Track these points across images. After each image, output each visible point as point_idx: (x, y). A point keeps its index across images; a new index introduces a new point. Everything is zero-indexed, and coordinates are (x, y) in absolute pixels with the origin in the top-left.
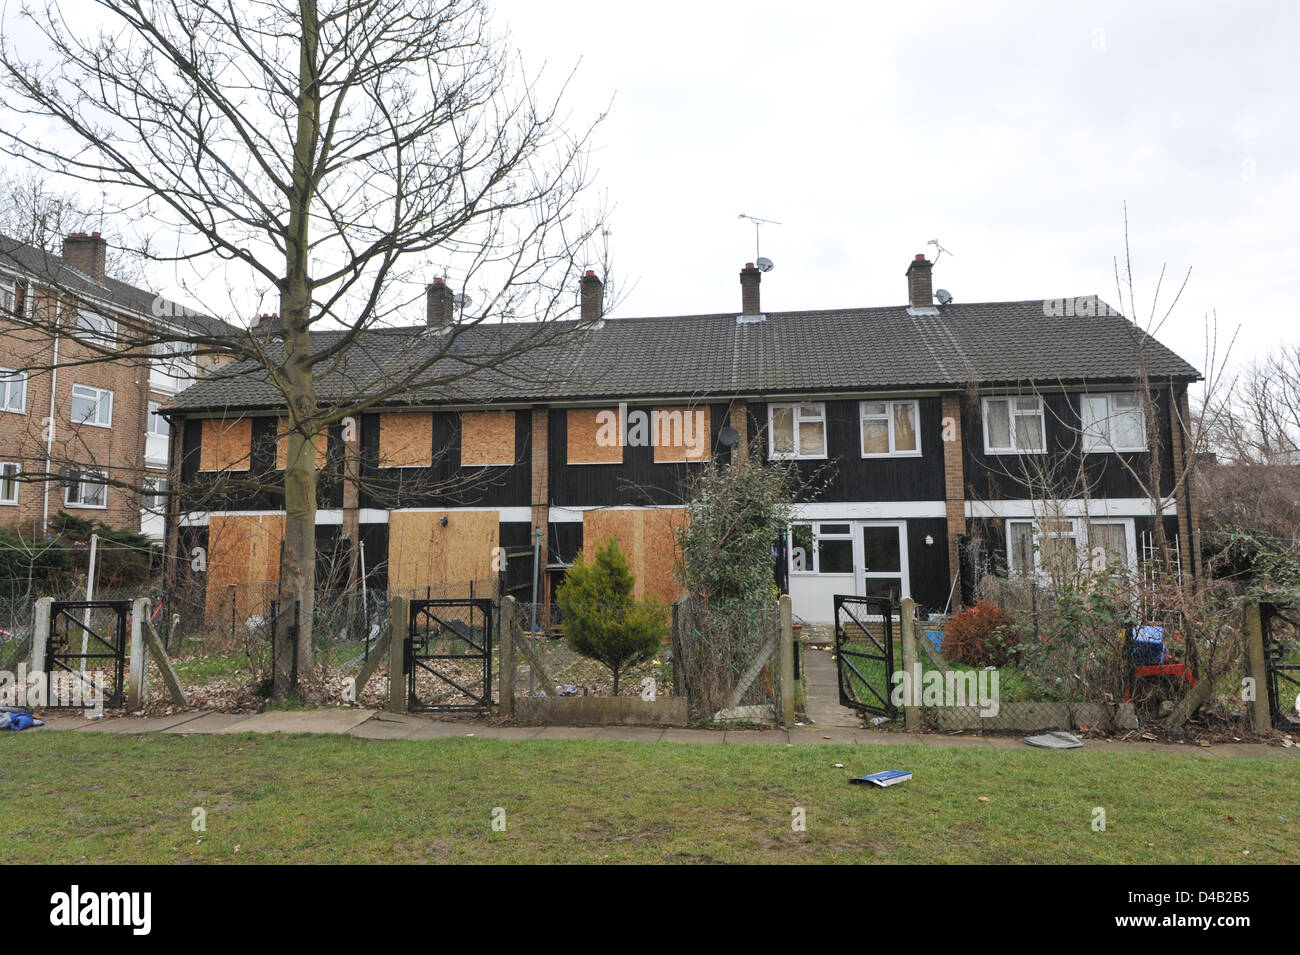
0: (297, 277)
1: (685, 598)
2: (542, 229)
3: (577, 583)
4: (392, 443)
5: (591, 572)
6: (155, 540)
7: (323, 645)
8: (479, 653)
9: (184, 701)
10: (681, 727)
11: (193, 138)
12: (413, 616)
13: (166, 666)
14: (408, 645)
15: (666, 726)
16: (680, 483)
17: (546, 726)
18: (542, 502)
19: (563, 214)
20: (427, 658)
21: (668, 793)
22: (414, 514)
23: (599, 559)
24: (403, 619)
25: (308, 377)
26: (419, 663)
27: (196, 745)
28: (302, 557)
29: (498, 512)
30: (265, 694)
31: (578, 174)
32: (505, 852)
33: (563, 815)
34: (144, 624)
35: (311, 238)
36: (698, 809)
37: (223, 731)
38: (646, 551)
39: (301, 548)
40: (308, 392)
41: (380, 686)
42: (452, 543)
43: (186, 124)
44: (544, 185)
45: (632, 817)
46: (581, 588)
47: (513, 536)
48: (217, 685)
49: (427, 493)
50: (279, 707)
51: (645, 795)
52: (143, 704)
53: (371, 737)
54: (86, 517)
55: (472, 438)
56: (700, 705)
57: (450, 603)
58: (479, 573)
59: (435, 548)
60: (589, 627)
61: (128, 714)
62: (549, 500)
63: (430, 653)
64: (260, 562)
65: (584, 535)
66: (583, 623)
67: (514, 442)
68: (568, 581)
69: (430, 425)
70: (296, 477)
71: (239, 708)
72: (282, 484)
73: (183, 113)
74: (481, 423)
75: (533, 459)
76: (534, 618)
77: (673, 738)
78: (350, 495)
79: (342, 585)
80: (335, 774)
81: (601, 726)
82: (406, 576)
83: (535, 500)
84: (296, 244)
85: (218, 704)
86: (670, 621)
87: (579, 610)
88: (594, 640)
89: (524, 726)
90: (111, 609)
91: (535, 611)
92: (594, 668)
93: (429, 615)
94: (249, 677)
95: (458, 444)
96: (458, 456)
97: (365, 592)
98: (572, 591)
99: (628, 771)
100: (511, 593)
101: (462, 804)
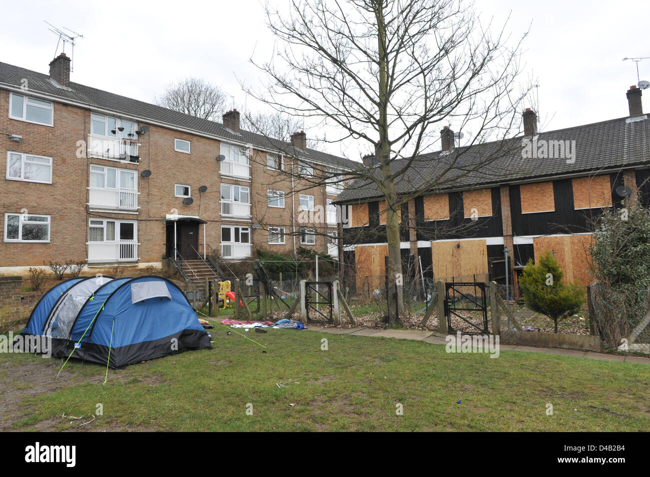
0: (385, 141)
1: (595, 283)
2: (497, 98)
3: (530, 275)
4: (430, 209)
5: (536, 270)
6: (334, 257)
7: (408, 302)
8: (481, 308)
9: (355, 323)
10: (597, 352)
11: (339, 89)
12: (447, 290)
13: (347, 308)
14: (446, 303)
15: (587, 351)
16: (587, 222)
17: (518, 345)
18: (509, 234)
19: (508, 89)
20: (455, 309)
21: (585, 380)
22: (443, 242)
23: (541, 263)
24: (443, 291)
25: (392, 184)
26: (452, 312)
27: (363, 340)
28: (396, 264)
29: (485, 240)
30: (387, 322)
31: (515, 67)
32: (498, 393)
33: (527, 383)
34: (337, 291)
35: (388, 122)
36: (603, 389)
37: (372, 335)
38: (573, 258)
39: (395, 259)
40: (392, 191)
41: (434, 321)
42: (463, 256)
43: (336, 84)
44: (497, 77)
45: (564, 388)
46: (532, 278)
47: (494, 252)
48: (367, 318)
49: (449, 233)
50: (392, 327)
51: (572, 379)
52: (340, 323)
53: (434, 343)
54: (308, 248)
55: (469, 204)
56: (608, 341)
57: (465, 284)
58: (478, 271)
59: (455, 259)
60: (538, 297)
61: (335, 327)
62: (513, 233)
63: (456, 307)
64: (376, 266)
65: (535, 251)
66: (534, 295)
67: (491, 204)
68: (524, 274)
69: (447, 199)
70: (391, 229)
71: (376, 327)
72: (386, 232)
73: (334, 79)
74: (473, 196)
75: (502, 212)
76: (508, 292)
77: (590, 356)
78: (413, 234)
79: (413, 276)
80: (419, 356)
81: (548, 347)
82: (442, 271)
83: (505, 233)
84: (383, 126)
85: (368, 325)
86: (586, 295)
87: (532, 289)
88: (541, 304)
89: (506, 344)
90: (324, 285)
91: (507, 289)
92: (544, 320)
93: (454, 290)
94: (379, 315)
95: (462, 208)
96: (463, 214)
97: (423, 279)
98: (527, 279)
99: (563, 368)
100: (495, 280)
101: (477, 373)
